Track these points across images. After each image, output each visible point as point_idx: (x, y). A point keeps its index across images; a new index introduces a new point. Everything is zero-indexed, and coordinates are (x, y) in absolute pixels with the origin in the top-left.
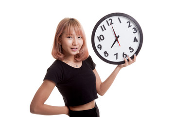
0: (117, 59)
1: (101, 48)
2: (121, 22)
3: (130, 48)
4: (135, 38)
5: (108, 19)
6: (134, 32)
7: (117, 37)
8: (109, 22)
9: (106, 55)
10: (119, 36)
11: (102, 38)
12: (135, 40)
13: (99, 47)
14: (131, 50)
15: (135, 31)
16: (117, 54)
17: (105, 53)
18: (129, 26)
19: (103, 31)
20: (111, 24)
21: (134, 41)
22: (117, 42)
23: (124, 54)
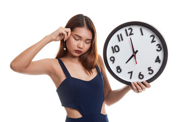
0: (131, 78)
1: (113, 61)
2: (142, 34)
3: (149, 69)
4: (158, 58)
5: (127, 28)
6: (157, 50)
7: (135, 53)
8: (129, 32)
9: (119, 71)
10: (137, 51)
11: (117, 50)
12: (158, 60)
13: (112, 59)
14: (151, 72)
15: (159, 49)
16: (131, 73)
17: (118, 68)
18: (153, 41)
19: (119, 41)
20: (131, 34)
21: (156, 61)
22: (133, 58)
23: (140, 74)
